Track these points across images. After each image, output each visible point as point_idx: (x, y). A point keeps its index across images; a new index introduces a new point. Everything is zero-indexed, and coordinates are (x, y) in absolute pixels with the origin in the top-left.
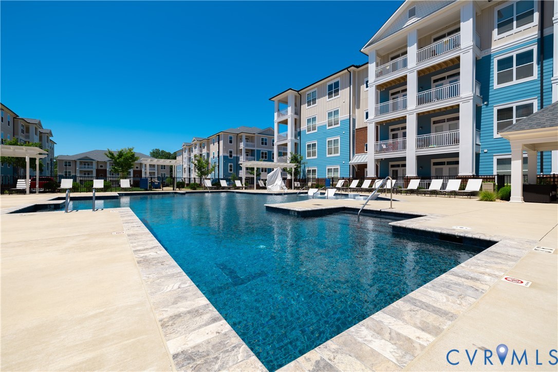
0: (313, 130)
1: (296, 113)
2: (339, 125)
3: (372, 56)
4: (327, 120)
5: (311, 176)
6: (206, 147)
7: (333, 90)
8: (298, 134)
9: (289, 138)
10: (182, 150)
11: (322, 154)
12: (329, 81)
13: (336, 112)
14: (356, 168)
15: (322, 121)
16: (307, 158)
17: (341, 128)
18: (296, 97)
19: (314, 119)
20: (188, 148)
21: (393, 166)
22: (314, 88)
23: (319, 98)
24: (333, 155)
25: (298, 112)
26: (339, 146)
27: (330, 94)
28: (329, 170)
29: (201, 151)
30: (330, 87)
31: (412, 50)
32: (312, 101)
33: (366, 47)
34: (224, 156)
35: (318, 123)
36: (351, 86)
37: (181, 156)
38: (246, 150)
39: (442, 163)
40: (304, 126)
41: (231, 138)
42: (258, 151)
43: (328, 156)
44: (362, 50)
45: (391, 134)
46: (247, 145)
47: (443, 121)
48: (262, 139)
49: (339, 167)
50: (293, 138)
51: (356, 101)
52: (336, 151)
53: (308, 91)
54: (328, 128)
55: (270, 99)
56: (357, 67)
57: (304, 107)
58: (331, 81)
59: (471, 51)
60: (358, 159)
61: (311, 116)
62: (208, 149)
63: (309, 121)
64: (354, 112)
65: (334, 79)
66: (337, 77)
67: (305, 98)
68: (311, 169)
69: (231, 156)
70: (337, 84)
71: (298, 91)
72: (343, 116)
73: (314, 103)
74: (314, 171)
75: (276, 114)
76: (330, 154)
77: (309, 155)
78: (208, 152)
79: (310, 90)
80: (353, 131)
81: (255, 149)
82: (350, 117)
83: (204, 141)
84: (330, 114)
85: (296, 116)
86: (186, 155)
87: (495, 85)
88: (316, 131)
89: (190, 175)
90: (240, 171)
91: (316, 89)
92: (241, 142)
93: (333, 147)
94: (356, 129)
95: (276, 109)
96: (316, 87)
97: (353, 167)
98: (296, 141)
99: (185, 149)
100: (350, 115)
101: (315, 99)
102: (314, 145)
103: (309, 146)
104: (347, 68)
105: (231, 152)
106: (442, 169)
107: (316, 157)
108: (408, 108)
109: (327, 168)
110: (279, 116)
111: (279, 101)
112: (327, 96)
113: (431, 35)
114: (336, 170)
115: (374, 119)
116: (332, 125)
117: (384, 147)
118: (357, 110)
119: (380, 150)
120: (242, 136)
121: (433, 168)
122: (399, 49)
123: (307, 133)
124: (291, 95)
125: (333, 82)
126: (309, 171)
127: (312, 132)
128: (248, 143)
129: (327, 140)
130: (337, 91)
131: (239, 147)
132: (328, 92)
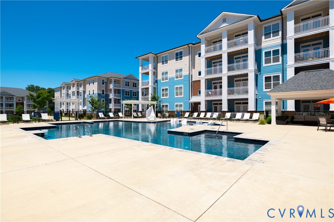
0: (166, 80)
1: (154, 68)
2: (182, 78)
3: (203, 41)
4: (175, 74)
5: (165, 109)
6: (82, 86)
7: (179, 56)
8: (156, 82)
9: (150, 84)
10: (61, 88)
11: (172, 95)
12: (176, 50)
13: (181, 70)
14: (193, 104)
15: (172, 74)
16: (162, 97)
17: (184, 80)
18: (154, 57)
19: (167, 73)
20: (66, 86)
21: (214, 104)
22: (167, 53)
23: (170, 60)
24: (179, 96)
25: (155, 68)
26: (183, 91)
27: (177, 59)
28: (177, 106)
29: (78, 89)
30: (177, 54)
31: (225, 41)
32: (165, 61)
33: (199, 35)
34: (98, 94)
35: (169, 76)
36: (190, 55)
37: (59, 92)
38: (114, 89)
39: (240, 103)
40: (160, 77)
41: (103, 81)
42: (123, 90)
43: (175, 97)
44: (197, 36)
45: (213, 85)
46: (115, 86)
47: (240, 80)
48: (126, 82)
49: (183, 104)
50: (153, 84)
51: (193, 65)
52: (181, 94)
53: (162, 55)
54: (176, 79)
55: (136, 58)
56: (194, 44)
57: (160, 65)
58: (178, 50)
59: (253, 46)
60: (194, 99)
61: (164, 70)
62: (85, 88)
63: (163, 74)
64: (192, 71)
65: (179, 49)
66: (181, 49)
67: (160, 59)
68: (165, 104)
69: (103, 93)
70: (181, 53)
71: (156, 55)
72: (185, 72)
73: (167, 63)
74: (167, 106)
75: (140, 68)
76: (177, 95)
77: (163, 95)
78: (84, 90)
79: (164, 54)
80: (191, 82)
81: (121, 88)
82: (189, 74)
83: (81, 82)
84: (177, 71)
85: (154, 70)
86: (64, 91)
87: (264, 65)
88: (168, 81)
89: (68, 107)
90: (110, 104)
91: (168, 54)
92: (111, 83)
93: (179, 91)
94: (193, 81)
95: (140, 64)
96: (168, 53)
97: (191, 103)
98: (155, 86)
99: (64, 87)
100: (189, 73)
101: (167, 61)
102: (167, 89)
103: (163, 90)
104: (188, 45)
105: (103, 91)
106: (240, 106)
107: (168, 97)
108: (223, 73)
109: (175, 104)
110: (142, 69)
111: (143, 59)
112: (175, 59)
113: (234, 33)
114: (181, 106)
115: (204, 77)
116: (178, 78)
117: (210, 93)
118: (193, 69)
119: (207, 95)
120: (111, 79)
121: (236, 106)
122: (217, 38)
123: (162, 81)
124: (151, 56)
125: (179, 51)
126: (163, 106)
127: (165, 81)
128: (116, 85)
129: (175, 87)
130: (181, 57)
131: (109, 87)
132: (175, 57)
